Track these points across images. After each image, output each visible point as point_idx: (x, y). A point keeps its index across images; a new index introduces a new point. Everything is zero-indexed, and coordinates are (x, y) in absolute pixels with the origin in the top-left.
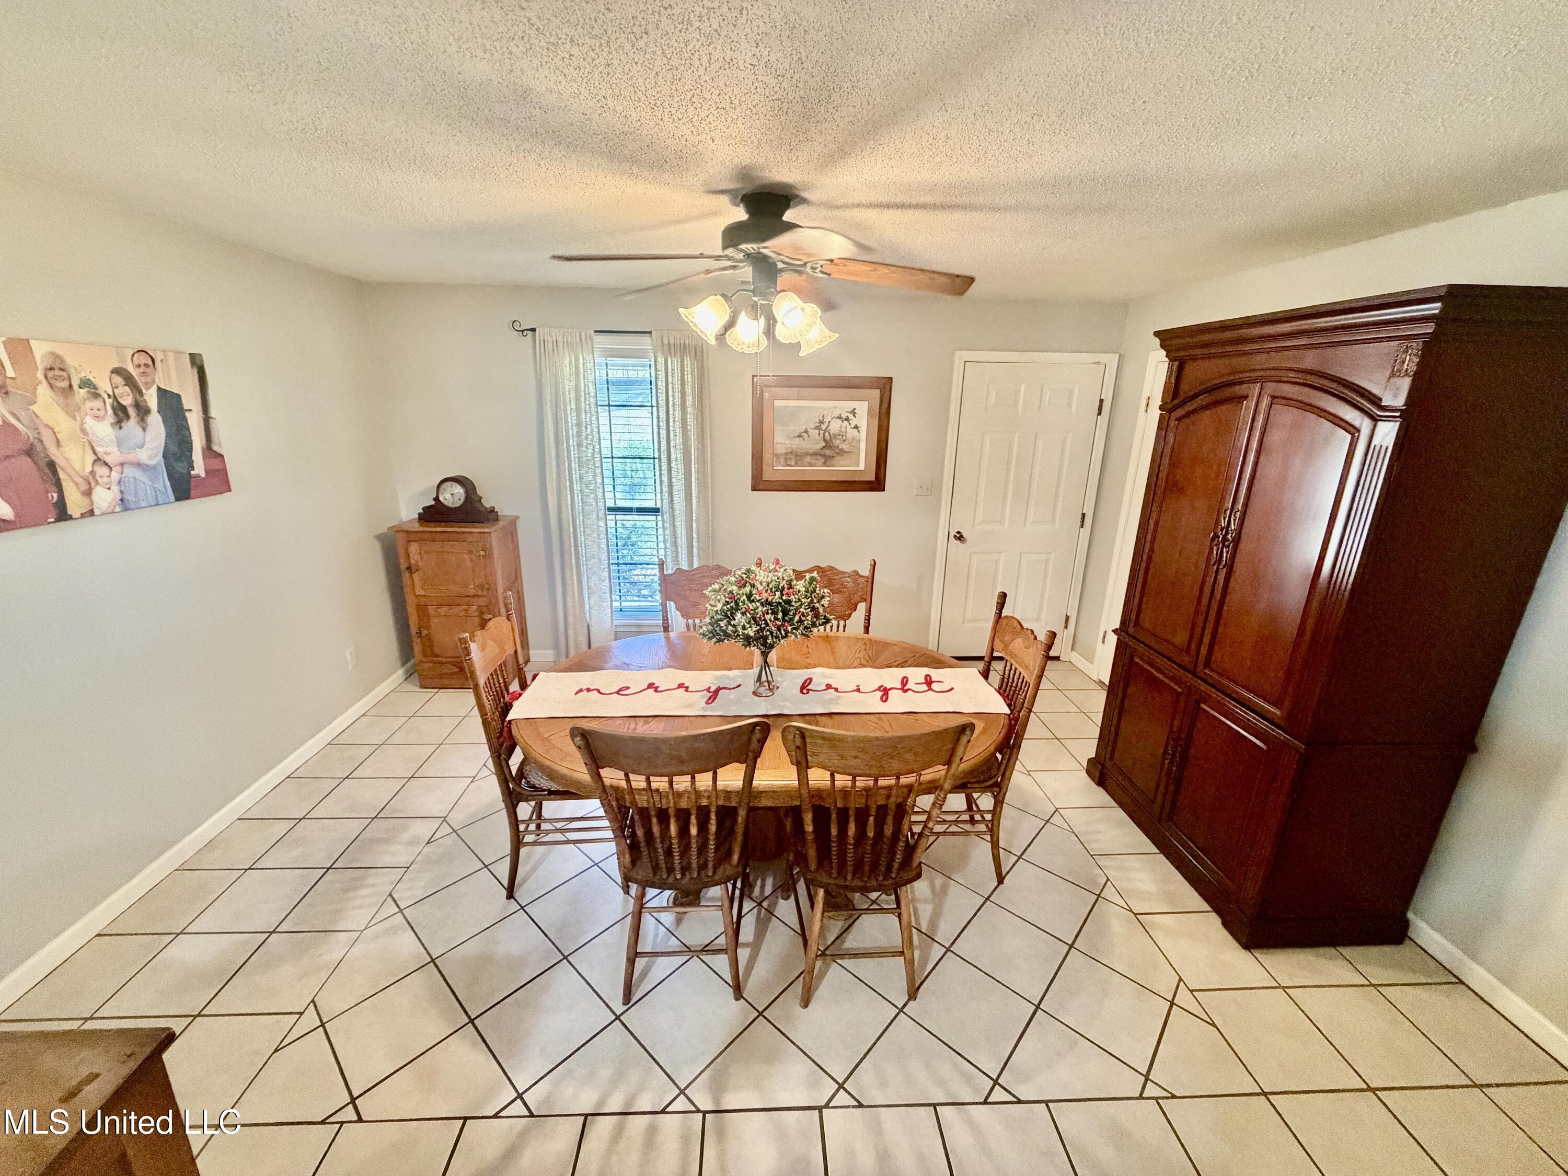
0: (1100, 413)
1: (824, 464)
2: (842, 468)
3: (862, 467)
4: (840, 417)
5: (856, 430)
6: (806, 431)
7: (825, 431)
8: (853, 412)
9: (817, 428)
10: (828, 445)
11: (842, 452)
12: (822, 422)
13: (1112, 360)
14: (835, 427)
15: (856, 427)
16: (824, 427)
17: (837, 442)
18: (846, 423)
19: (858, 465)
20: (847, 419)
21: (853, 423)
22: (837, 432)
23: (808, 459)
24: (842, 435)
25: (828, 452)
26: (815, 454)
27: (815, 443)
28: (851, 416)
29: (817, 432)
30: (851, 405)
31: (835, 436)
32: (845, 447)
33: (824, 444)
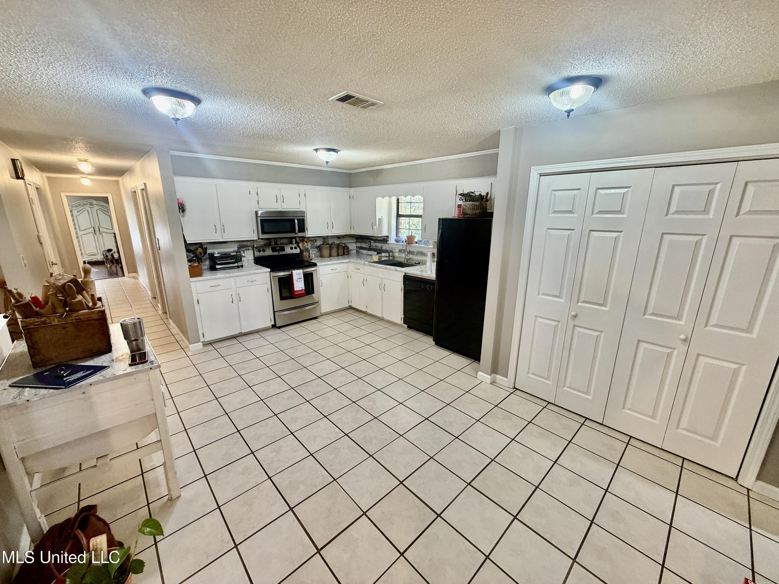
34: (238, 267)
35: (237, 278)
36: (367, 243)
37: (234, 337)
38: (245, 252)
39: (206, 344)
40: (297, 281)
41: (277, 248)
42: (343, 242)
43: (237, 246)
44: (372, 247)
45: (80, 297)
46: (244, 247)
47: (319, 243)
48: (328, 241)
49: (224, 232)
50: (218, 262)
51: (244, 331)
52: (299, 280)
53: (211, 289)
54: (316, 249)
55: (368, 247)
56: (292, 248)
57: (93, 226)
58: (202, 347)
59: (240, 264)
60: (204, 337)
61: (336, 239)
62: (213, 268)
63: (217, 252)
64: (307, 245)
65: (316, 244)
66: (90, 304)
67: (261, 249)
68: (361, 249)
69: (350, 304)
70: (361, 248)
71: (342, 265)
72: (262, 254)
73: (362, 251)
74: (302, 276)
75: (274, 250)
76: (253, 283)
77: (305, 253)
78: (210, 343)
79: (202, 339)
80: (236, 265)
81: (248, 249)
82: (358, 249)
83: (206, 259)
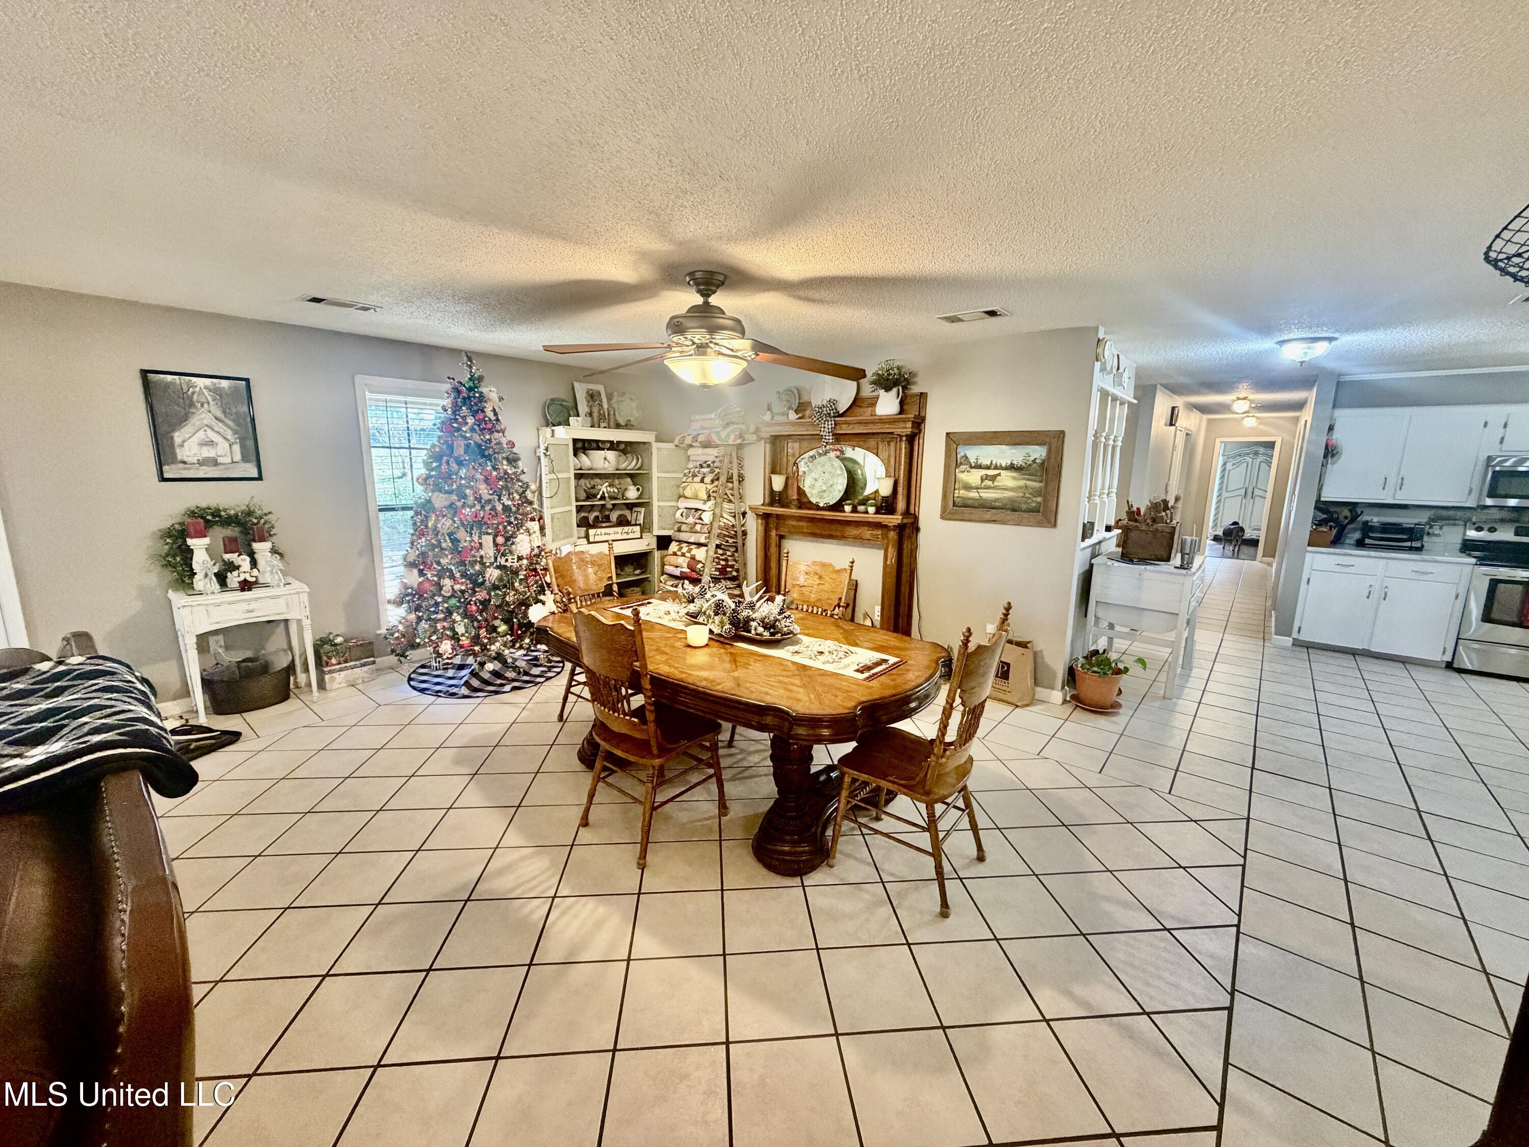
34: (1411, 549)
35: (1391, 562)
37: (1353, 653)
38: (1444, 528)
39: (1297, 643)
45: (1163, 514)
49: (1401, 489)
50: (1374, 536)
51: (1374, 649)
53: (1337, 569)
57: (1247, 485)
58: (1290, 644)
59: (1415, 544)
60: (1299, 632)
62: (1360, 544)
63: (1375, 519)
66: (1168, 521)
67: (1485, 527)
72: (1484, 536)
75: (1523, 534)
76: (1427, 577)
78: (1309, 646)
79: (1295, 635)
80: (1408, 544)
81: (1453, 525)
83: (1355, 530)
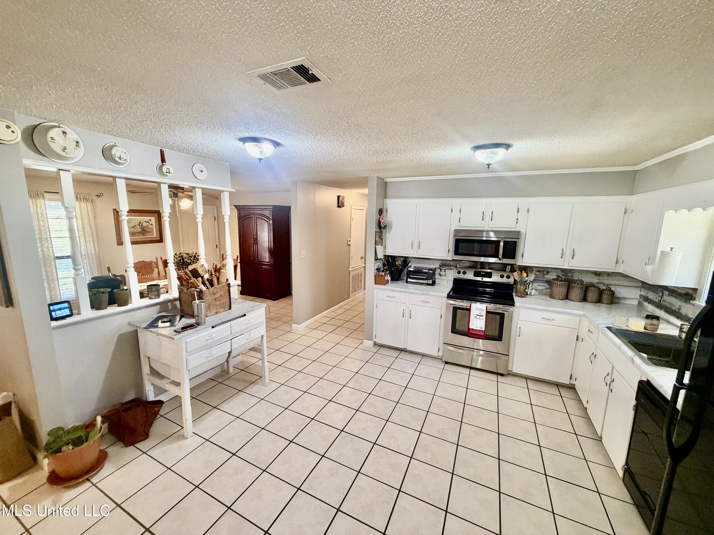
0: (215, 220)
1: (143, 236)
2: (148, 237)
3: (155, 236)
4: (146, 222)
5: (151, 225)
6: (135, 226)
7: (142, 225)
8: (150, 220)
9: (139, 225)
10: (143, 230)
11: (148, 232)
12: (140, 223)
13: (215, 208)
14: (145, 224)
15: (151, 224)
16: (141, 224)
17: (146, 229)
18: (148, 223)
19: (154, 235)
20: (148, 222)
21: (151, 223)
22: (145, 226)
23: (137, 234)
24: (147, 227)
25: (143, 232)
26: (139, 233)
27: (138, 229)
28: (149, 221)
29: (139, 226)
30: (149, 218)
31: (145, 227)
32: (148, 230)
33: (142, 230)
34: (428, 284)
35: (411, 295)
36: (657, 293)
37: (402, 350)
38: (447, 271)
40: (475, 317)
41: (482, 273)
42: (606, 282)
43: (439, 264)
44: (663, 303)
46: (446, 266)
47: (552, 276)
48: (572, 276)
49: (419, 249)
50: (412, 276)
52: (478, 317)
53: (388, 299)
54: (546, 284)
55: (657, 300)
56: (502, 277)
59: (432, 282)
60: (376, 337)
61: (593, 276)
63: (415, 266)
64: (527, 276)
65: (546, 276)
67: (462, 272)
68: (646, 301)
69: (573, 382)
70: (647, 299)
71: (566, 317)
72: (461, 276)
73: (646, 304)
74: (484, 313)
75: (476, 274)
76: (427, 305)
77: (519, 286)
78: (381, 346)
79: (374, 339)
81: (450, 269)
82: (641, 300)
